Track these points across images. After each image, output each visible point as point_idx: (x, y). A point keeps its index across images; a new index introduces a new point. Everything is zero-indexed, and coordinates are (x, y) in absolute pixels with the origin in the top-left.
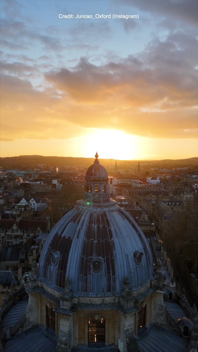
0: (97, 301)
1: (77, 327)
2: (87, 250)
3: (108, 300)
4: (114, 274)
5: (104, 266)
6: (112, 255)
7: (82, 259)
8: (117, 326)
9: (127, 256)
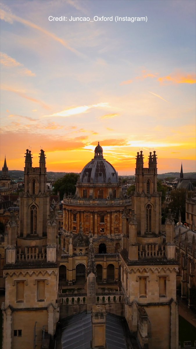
0: (101, 185)
1: (94, 193)
2: (97, 170)
3: (104, 185)
4: (106, 177)
5: (102, 175)
6: (105, 172)
7: (96, 173)
8: (107, 193)
9: (110, 173)
